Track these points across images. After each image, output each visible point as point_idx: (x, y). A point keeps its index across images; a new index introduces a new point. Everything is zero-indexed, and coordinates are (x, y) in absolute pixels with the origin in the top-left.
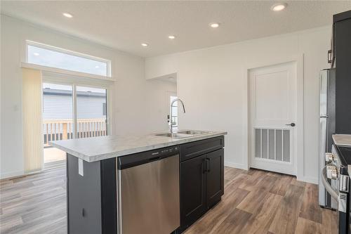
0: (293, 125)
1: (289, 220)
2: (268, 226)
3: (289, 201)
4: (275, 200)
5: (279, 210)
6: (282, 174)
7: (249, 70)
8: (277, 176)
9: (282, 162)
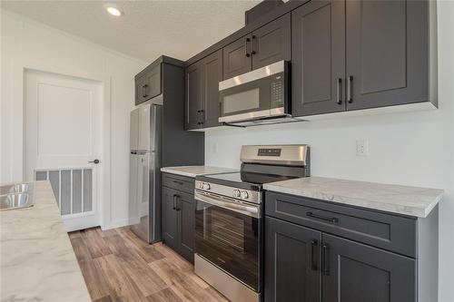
0: (97, 162)
1: (145, 273)
2: (139, 293)
3: (123, 254)
4: (110, 262)
5: (127, 269)
6: (82, 231)
7: (26, 70)
8: (79, 235)
9: (82, 214)
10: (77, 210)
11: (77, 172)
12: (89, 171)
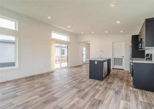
0: (123, 57)
7: (113, 42)
10: (120, 65)
11: (120, 58)
12: (122, 59)
